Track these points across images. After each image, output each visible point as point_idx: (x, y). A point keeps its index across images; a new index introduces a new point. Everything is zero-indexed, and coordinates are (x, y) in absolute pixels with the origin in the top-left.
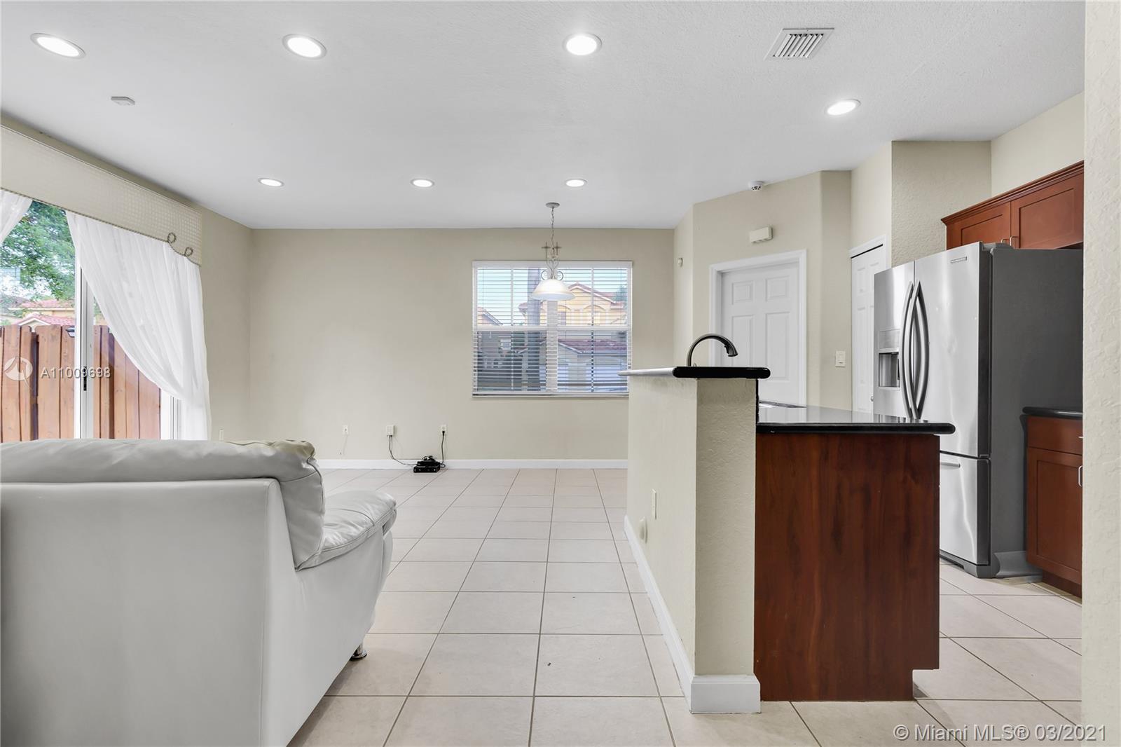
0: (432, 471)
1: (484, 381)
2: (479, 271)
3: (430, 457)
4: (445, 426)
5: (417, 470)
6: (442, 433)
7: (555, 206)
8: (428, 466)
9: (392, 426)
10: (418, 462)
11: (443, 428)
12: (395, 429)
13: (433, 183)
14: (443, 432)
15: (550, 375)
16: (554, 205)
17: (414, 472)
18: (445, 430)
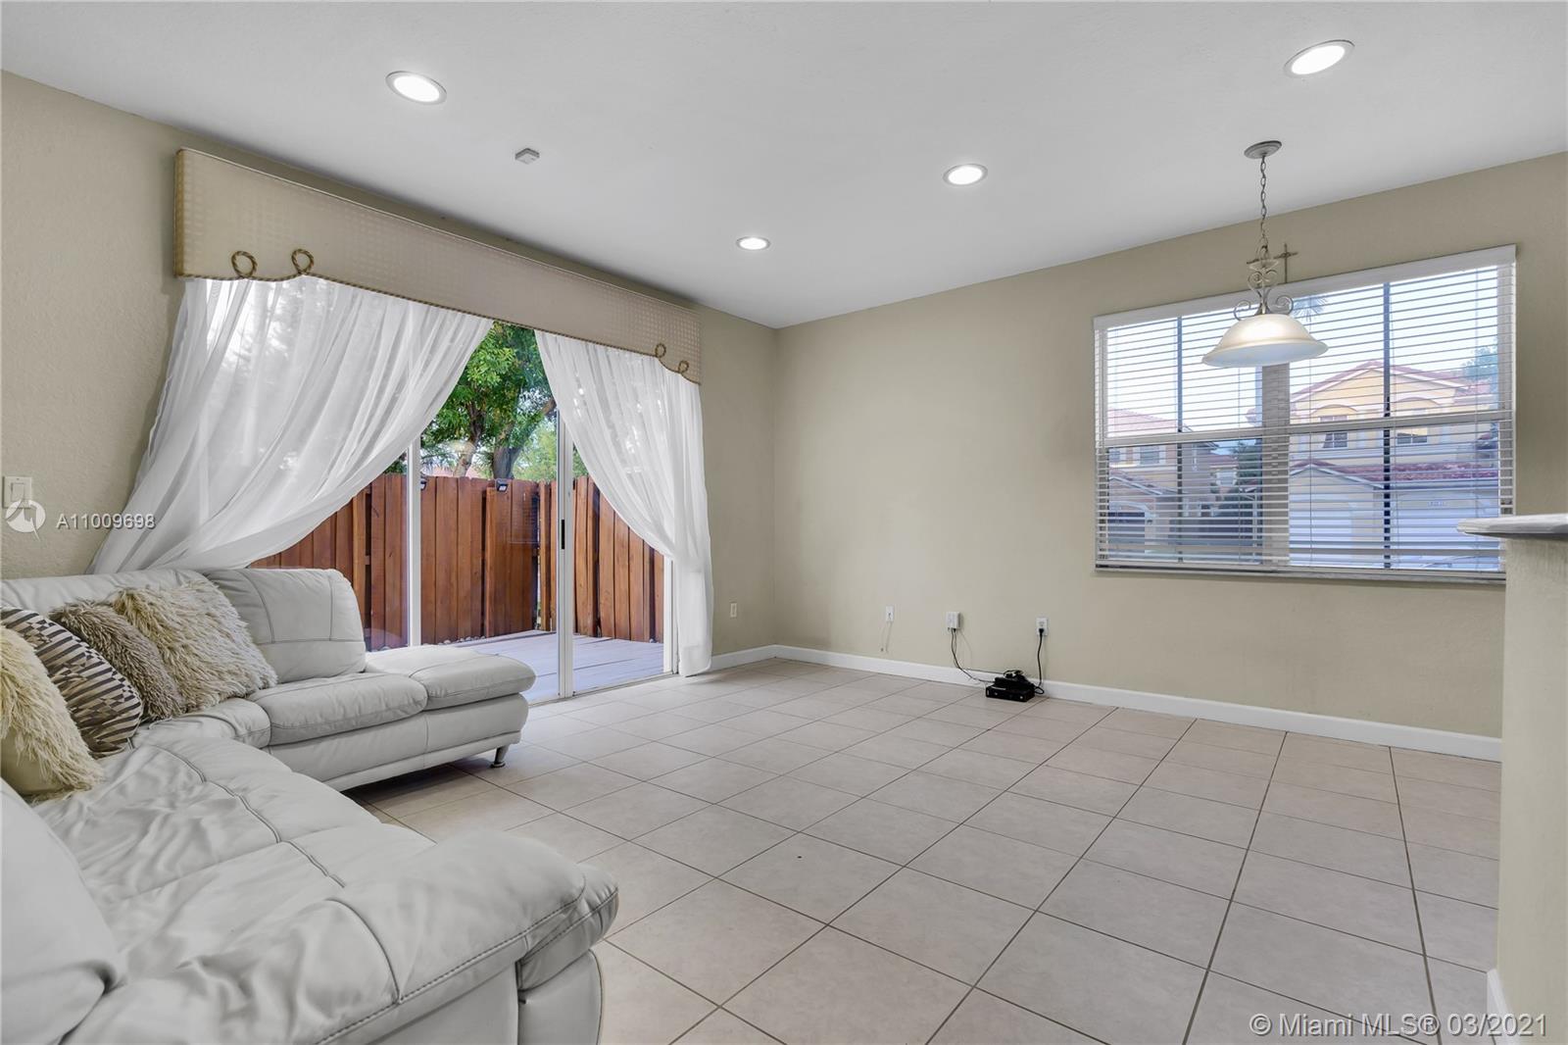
0: (1016, 698)
1: (1120, 541)
2: (1110, 335)
3: (1017, 672)
4: (1044, 620)
5: (991, 693)
6: (1039, 634)
7: (1270, 148)
8: (1014, 688)
9: (956, 614)
10: (996, 679)
11: (1041, 623)
12: (960, 618)
13: (985, 170)
14: (1041, 631)
15: (1270, 530)
16: (1264, 149)
17: (987, 696)
18: (1045, 627)
